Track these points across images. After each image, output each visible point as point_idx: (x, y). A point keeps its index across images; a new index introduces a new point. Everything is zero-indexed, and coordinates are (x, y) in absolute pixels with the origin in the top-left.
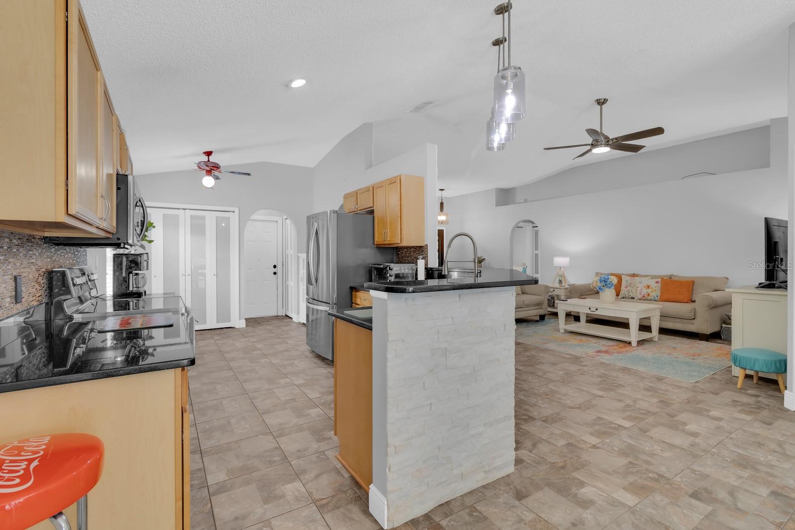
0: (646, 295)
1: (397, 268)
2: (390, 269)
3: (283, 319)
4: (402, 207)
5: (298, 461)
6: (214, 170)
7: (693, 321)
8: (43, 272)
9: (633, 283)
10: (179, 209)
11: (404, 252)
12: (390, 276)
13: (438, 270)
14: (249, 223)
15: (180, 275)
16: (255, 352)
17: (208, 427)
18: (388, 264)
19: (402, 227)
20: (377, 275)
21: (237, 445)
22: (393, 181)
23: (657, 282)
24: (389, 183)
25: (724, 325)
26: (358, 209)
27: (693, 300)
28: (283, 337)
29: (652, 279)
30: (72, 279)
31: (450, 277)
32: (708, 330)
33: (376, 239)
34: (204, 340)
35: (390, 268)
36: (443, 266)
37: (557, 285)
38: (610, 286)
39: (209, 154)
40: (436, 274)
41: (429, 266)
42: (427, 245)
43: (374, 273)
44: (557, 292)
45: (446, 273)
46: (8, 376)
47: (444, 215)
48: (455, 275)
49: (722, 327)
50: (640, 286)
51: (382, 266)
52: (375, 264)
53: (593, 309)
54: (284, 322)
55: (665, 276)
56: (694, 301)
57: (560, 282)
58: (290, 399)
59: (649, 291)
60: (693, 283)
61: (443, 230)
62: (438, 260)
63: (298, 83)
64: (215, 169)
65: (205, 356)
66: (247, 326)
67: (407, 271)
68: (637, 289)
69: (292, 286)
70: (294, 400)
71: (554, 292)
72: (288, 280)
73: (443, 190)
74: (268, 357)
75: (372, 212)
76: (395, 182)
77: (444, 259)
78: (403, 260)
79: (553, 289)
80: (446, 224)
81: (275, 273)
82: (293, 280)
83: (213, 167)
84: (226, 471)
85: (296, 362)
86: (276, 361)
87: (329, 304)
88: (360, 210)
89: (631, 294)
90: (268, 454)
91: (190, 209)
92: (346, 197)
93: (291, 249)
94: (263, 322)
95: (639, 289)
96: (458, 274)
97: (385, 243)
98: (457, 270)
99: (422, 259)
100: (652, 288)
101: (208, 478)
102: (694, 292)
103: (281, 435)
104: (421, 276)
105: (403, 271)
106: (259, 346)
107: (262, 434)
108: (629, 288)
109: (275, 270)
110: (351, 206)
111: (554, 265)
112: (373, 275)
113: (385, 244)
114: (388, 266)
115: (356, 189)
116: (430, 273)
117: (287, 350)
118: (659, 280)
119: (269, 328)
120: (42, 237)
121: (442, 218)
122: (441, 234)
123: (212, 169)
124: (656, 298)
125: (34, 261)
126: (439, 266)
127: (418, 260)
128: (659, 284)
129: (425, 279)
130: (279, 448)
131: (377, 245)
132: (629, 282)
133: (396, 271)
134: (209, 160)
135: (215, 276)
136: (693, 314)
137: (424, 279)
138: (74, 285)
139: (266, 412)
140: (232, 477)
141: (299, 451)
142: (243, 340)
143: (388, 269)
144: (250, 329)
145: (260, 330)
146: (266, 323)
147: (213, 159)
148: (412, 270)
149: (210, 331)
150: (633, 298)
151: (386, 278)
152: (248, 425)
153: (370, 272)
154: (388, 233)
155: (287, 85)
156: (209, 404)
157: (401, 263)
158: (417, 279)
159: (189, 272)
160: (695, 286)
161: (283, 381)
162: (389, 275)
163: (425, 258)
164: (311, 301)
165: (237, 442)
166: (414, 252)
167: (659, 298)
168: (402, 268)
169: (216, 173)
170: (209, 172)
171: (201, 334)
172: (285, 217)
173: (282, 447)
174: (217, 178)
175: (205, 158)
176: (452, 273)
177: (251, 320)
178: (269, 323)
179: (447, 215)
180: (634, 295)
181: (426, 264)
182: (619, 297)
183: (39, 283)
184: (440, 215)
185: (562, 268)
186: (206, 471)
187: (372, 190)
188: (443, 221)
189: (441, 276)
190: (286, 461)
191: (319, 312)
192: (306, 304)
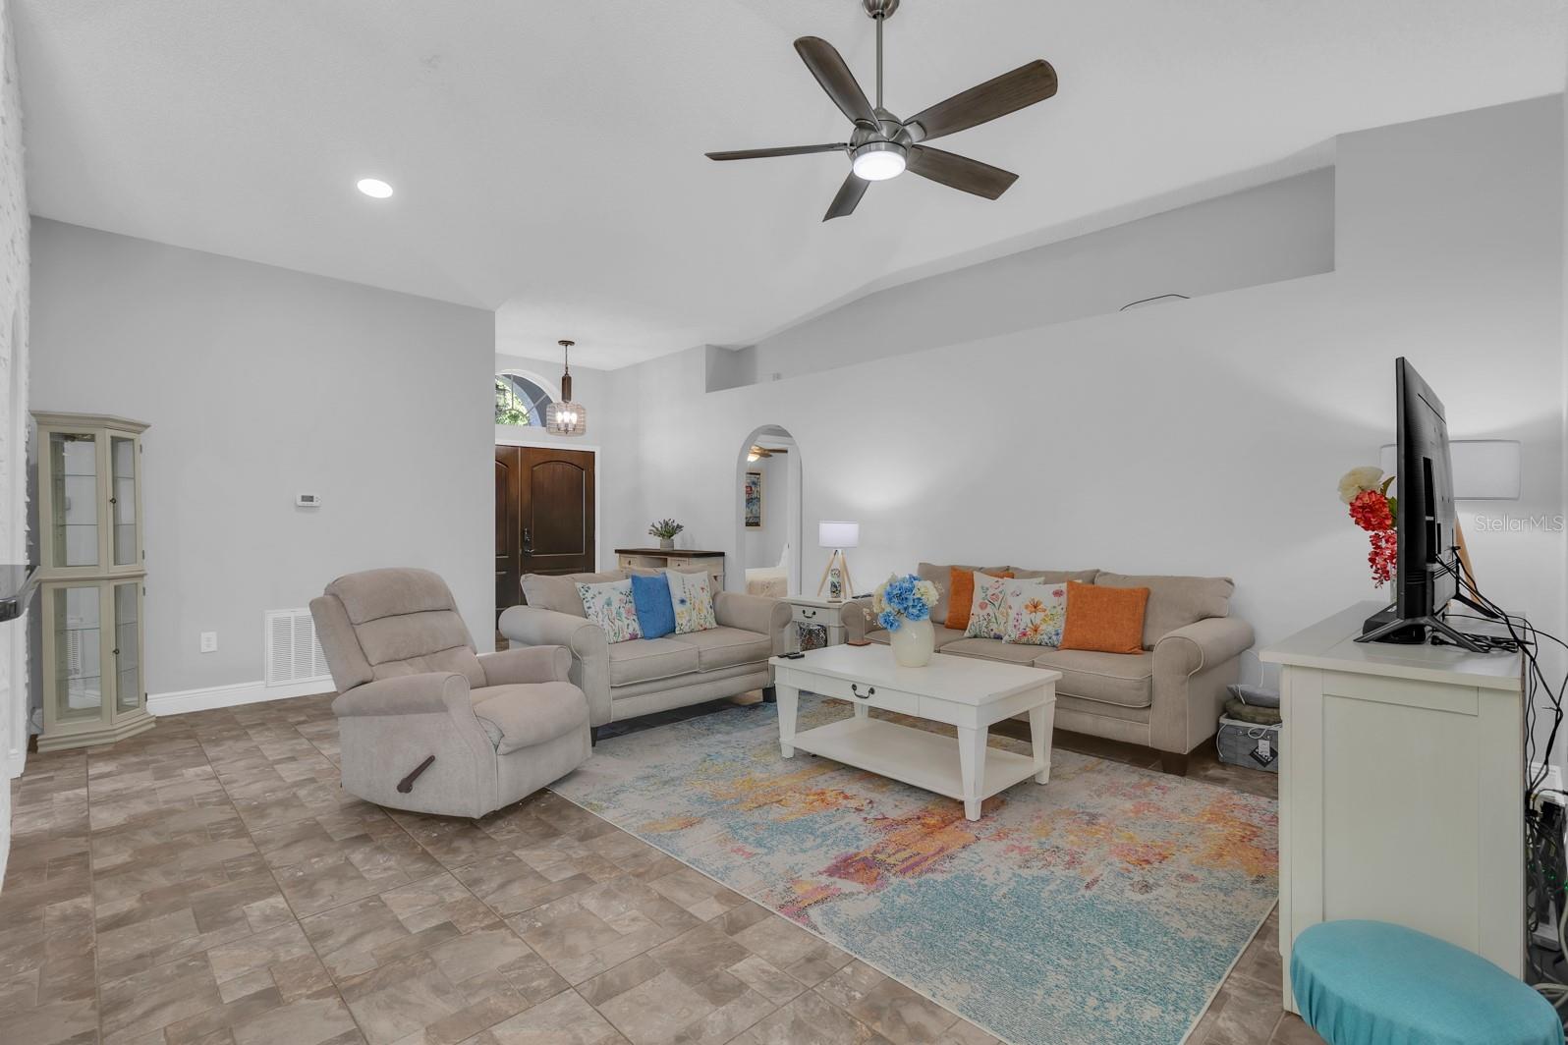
0: (1029, 632)
7: (1146, 713)
9: (1001, 596)
23: (1057, 594)
25: (1224, 721)
27: (1147, 643)
29: (1045, 583)
32: (1183, 739)
37: (826, 597)
38: (915, 611)
44: (822, 619)
49: (1218, 725)
50: (1017, 604)
53: (863, 690)
55: (1079, 575)
56: (1150, 649)
57: (836, 589)
59: (1038, 617)
60: (1146, 595)
68: (1007, 614)
71: (814, 617)
73: (571, 343)
79: (813, 610)
89: (994, 626)
95: (1012, 614)
100: (1045, 610)
102: (1149, 621)
108: (989, 609)
111: (821, 544)
118: (1063, 586)
124: (1054, 638)
128: (1063, 599)
132: (990, 593)
136: (1145, 692)
150: (999, 638)
160: (1150, 606)
167: (1061, 637)
180: (1002, 628)
182: (967, 634)
185: (840, 551)
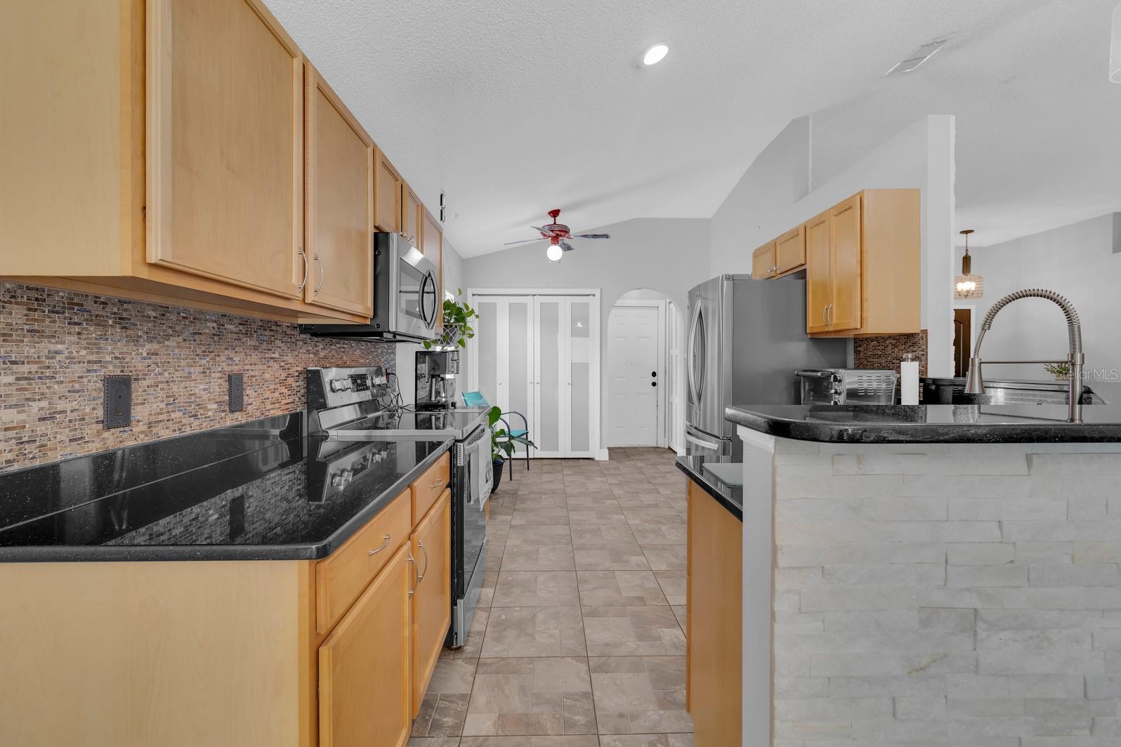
1: (851, 379)
2: (836, 379)
3: (664, 453)
4: (865, 255)
5: (615, 741)
6: (561, 236)
8: (297, 371)
10: (528, 295)
11: (870, 347)
12: (836, 393)
13: (952, 383)
14: (614, 312)
15: (529, 382)
16: (608, 502)
17: (504, 617)
18: (833, 370)
19: (865, 296)
20: (810, 390)
21: (530, 666)
22: (847, 207)
24: (836, 213)
26: (778, 272)
28: (656, 482)
30: (331, 382)
31: (988, 400)
33: (810, 324)
34: (551, 473)
35: (835, 377)
36: (969, 373)
39: (555, 213)
40: (948, 393)
41: (932, 374)
42: (925, 332)
43: (805, 387)
45: (977, 390)
46: (211, 512)
47: (970, 280)
48: (998, 396)
51: (819, 374)
52: (806, 371)
54: (663, 458)
58: (636, 598)
61: (969, 311)
62: (953, 363)
63: (655, 55)
64: (563, 234)
65: (544, 497)
66: (610, 459)
67: (875, 385)
69: (676, 404)
70: (641, 600)
72: (672, 395)
74: (625, 513)
75: (802, 275)
76: (850, 208)
77: (972, 356)
78: (869, 364)
80: (977, 297)
81: (654, 384)
82: (678, 395)
83: (559, 231)
84: (497, 715)
85: (664, 528)
86: (634, 521)
87: (718, 438)
88: (781, 274)
90: (569, 702)
91: (540, 295)
92: (757, 254)
93: (676, 348)
94: (635, 455)
96: (1006, 394)
97: (827, 329)
98: (1002, 385)
99: (913, 360)
101: (468, 717)
103: (602, 669)
104: (911, 396)
105: (865, 385)
106: (617, 492)
107: (573, 657)
109: (654, 379)
110: (766, 269)
112: (802, 391)
113: (828, 332)
114: (832, 374)
115: (773, 238)
116: (932, 392)
117: (656, 505)
119: (640, 464)
120: (296, 325)
121: (968, 286)
122: (962, 319)
123: (558, 234)
125: (276, 355)
126: (957, 374)
127: (902, 363)
129: (921, 402)
130: (589, 696)
131: (812, 334)
133: (849, 383)
134: (555, 223)
135: (570, 386)
137: (917, 403)
138: (333, 390)
139: (593, 613)
140: (500, 733)
141: (621, 715)
142: (599, 479)
143: (832, 380)
144: (614, 463)
145: (626, 467)
146: (638, 457)
147: (560, 220)
148: (889, 383)
149: (563, 461)
151: (827, 397)
152: (558, 631)
153: (797, 385)
154: (834, 310)
155: (638, 66)
156: (520, 577)
157: (865, 369)
158: (899, 401)
159: (538, 379)
161: (635, 559)
162: (833, 391)
163: (922, 358)
164: (694, 431)
165: (531, 659)
166: (895, 346)
168: (865, 378)
169: (566, 240)
170: (555, 240)
171: (551, 465)
172: (668, 301)
173: (597, 694)
174: (567, 248)
175: (550, 221)
176: (991, 392)
177: (618, 450)
178: (642, 457)
179: (979, 279)
181: (923, 370)
183: (289, 388)
184: (962, 281)
186: (471, 703)
187: (803, 233)
188: (968, 292)
189: (963, 399)
190: (593, 732)
191: (700, 449)
192: (685, 436)
